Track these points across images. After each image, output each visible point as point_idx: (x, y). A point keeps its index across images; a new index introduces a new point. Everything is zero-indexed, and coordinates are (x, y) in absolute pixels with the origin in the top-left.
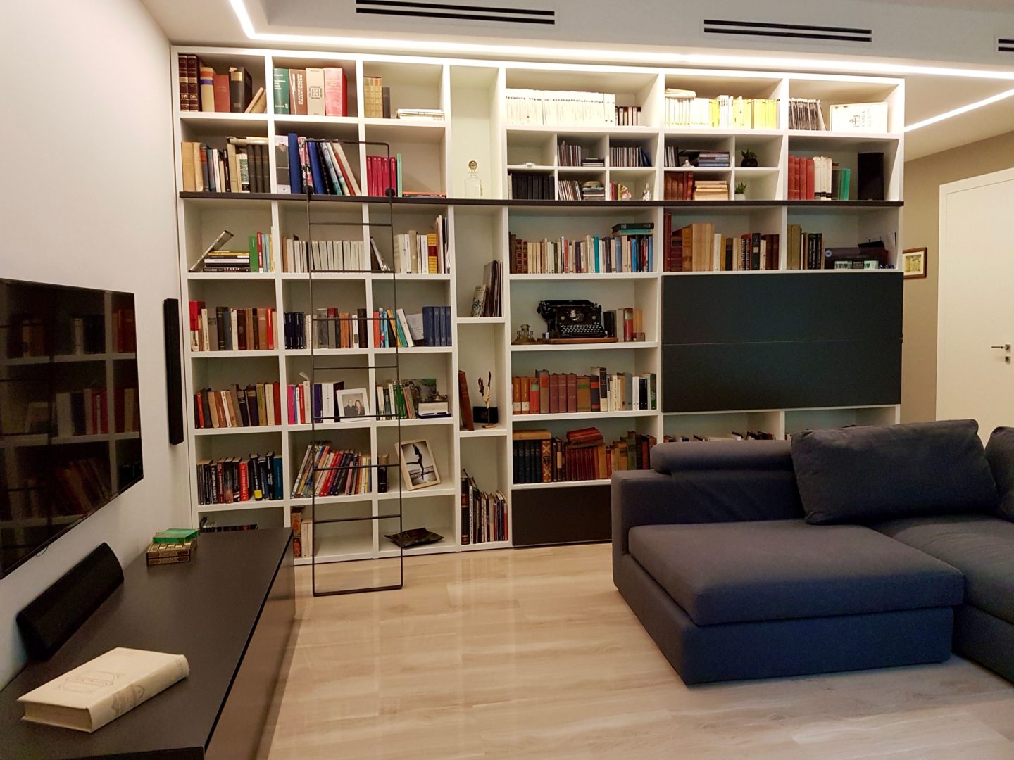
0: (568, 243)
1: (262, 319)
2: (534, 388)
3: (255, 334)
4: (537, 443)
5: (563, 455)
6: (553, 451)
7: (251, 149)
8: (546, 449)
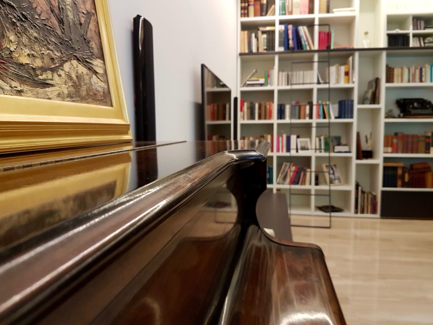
0: (416, 68)
1: (268, 107)
2: (395, 141)
3: (265, 114)
4: (395, 169)
5: (409, 175)
6: (404, 173)
7: (268, 33)
8: (400, 172)
